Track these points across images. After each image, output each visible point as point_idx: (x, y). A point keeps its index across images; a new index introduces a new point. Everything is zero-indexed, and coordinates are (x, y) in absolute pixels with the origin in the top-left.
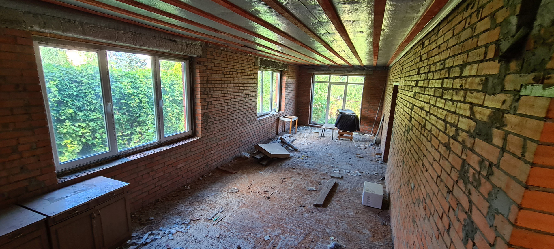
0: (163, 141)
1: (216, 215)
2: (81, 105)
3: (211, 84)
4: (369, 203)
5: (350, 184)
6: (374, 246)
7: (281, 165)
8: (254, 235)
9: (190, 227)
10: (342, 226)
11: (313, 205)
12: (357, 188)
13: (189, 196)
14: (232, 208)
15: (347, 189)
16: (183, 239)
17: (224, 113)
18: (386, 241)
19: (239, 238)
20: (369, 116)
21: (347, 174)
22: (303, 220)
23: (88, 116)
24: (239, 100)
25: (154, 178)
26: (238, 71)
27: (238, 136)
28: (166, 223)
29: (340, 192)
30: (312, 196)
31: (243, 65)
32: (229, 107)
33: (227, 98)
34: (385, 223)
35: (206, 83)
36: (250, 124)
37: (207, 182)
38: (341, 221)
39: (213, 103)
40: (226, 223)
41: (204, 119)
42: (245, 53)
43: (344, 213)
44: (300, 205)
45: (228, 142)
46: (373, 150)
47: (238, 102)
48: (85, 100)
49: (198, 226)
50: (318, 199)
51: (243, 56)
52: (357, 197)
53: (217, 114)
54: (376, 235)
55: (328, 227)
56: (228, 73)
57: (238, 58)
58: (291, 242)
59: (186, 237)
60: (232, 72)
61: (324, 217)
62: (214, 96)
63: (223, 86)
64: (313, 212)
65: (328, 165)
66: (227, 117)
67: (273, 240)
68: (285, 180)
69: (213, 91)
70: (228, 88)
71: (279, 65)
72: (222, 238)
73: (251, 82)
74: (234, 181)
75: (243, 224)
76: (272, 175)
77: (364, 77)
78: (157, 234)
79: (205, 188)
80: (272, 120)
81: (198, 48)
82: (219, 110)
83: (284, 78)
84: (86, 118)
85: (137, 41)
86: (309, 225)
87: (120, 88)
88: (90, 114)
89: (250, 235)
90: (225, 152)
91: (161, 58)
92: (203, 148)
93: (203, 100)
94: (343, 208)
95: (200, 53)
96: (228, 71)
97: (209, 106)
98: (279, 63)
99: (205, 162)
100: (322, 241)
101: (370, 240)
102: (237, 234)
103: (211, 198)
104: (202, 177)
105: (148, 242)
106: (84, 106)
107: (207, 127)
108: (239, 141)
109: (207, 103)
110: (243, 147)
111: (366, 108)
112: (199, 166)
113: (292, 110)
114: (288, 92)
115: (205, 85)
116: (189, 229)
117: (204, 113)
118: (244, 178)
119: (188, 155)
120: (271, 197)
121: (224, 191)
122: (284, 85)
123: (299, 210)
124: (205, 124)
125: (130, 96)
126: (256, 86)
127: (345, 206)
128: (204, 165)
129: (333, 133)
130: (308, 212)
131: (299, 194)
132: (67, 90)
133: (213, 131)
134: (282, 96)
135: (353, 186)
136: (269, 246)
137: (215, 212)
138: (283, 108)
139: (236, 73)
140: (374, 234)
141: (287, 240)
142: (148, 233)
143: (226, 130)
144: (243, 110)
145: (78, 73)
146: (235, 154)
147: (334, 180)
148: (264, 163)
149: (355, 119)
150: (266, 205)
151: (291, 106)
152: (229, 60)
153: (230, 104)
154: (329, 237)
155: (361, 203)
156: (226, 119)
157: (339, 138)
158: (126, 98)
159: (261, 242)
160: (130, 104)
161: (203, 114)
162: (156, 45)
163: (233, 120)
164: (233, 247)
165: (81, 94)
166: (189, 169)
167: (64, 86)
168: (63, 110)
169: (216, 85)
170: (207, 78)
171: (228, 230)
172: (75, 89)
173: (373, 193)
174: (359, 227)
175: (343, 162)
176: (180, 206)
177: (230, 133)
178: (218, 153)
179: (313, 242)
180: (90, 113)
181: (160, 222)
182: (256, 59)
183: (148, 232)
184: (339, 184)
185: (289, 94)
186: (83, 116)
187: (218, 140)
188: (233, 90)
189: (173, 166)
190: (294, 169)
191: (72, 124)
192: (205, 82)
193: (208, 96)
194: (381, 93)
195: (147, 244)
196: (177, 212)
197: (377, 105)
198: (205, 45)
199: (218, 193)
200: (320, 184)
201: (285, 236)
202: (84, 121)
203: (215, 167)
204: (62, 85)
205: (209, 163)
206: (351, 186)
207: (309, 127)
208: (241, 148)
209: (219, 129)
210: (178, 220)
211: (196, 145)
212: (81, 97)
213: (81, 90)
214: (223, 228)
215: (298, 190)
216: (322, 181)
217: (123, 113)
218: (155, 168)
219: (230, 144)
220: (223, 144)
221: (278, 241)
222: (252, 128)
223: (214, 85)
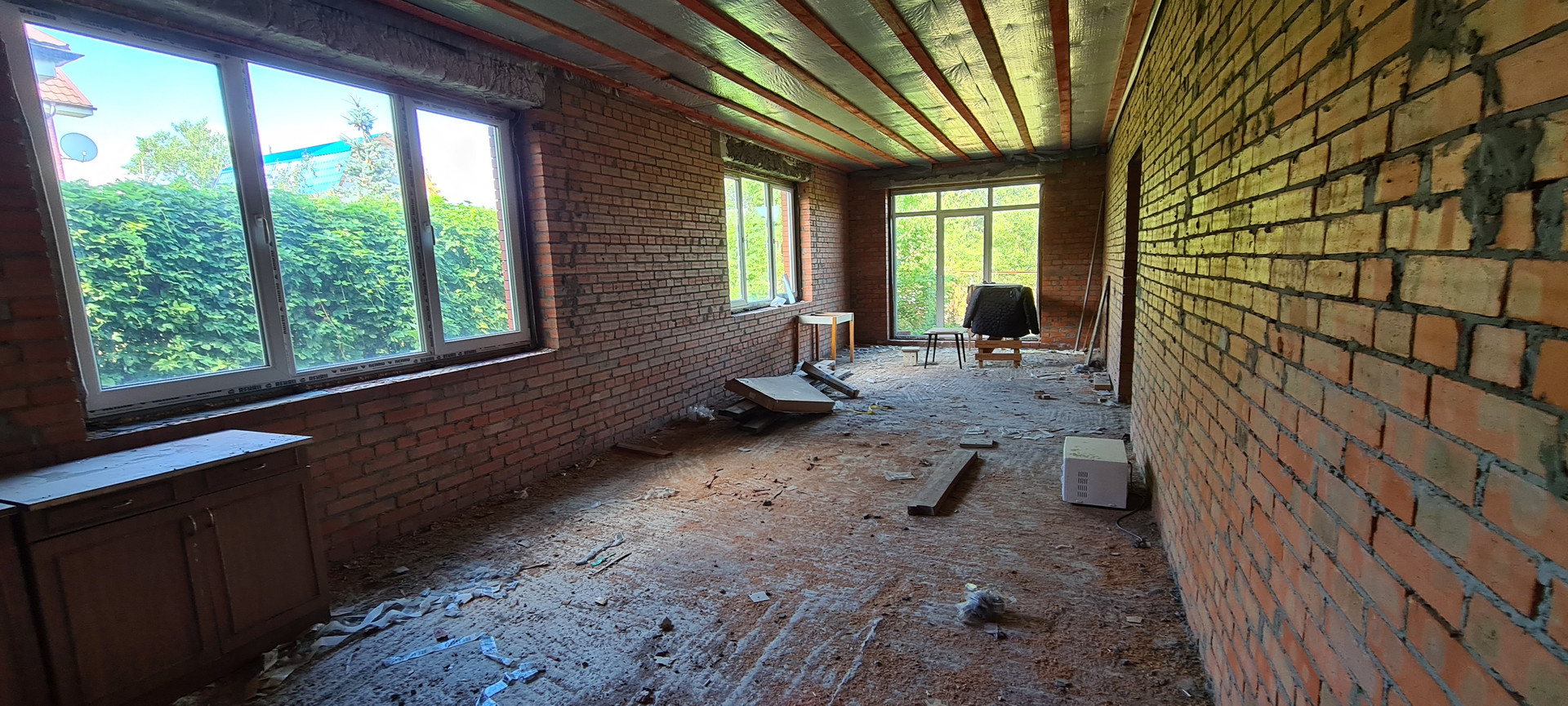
0: (439, 352)
1: (601, 551)
2: (218, 293)
3: (581, 191)
4: (1085, 495)
5: (1023, 459)
6: (1112, 601)
7: (807, 430)
8: (717, 592)
9: (518, 585)
10: (1002, 558)
11: (905, 512)
12: (1043, 466)
13: (523, 513)
14: (651, 534)
15: (1012, 471)
16: (493, 614)
17: (625, 284)
18: (1152, 584)
19: (669, 602)
20: (1064, 299)
21: (1010, 437)
22: (877, 550)
23: (240, 324)
24: (672, 249)
25: (412, 458)
26: (660, 163)
27: (675, 357)
28: (445, 578)
29: (989, 477)
30: (902, 492)
31: (675, 149)
32: (640, 268)
33: (634, 239)
34: (1144, 541)
35: (563, 187)
36: (708, 325)
37: (582, 480)
38: (999, 545)
39: (590, 248)
40: (631, 568)
41: (565, 293)
42: (679, 113)
43: (1007, 526)
44: (865, 514)
45: (646, 373)
46: (1088, 382)
47: (668, 255)
48: (232, 280)
49: (543, 581)
50: (921, 495)
51: (673, 123)
52: (1046, 488)
53: (603, 283)
54: (1116, 573)
55: (958, 561)
56: (630, 165)
57: (659, 127)
58: (838, 603)
59: (501, 608)
60: (644, 164)
61: (943, 538)
62: (592, 229)
63: (619, 203)
64: (906, 529)
65: (949, 422)
66: (636, 297)
67: (778, 603)
68: (820, 462)
69: (588, 213)
70: (633, 212)
71: (785, 163)
72: (614, 605)
73: (704, 203)
74: (664, 474)
75: (685, 569)
76: (780, 455)
77: (1037, 187)
78: (410, 607)
79: (573, 493)
80: (778, 323)
81: (532, 81)
82: (608, 273)
83: (806, 205)
84: (234, 330)
85: (337, 33)
86: (896, 559)
87: (332, 245)
88: (244, 318)
89: (704, 594)
90: (637, 403)
91: (421, 104)
92: (567, 380)
93: (558, 238)
94: (1003, 514)
95: (541, 97)
96: (630, 161)
97: (577, 257)
98: (784, 159)
99: (577, 424)
100: (938, 597)
101: (1099, 586)
102: (664, 593)
103: (589, 515)
104: (567, 470)
105: (381, 626)
106: (228, 296)
107: (576, 321)
108: (680, 375)
109: (570, 246)
110: (692, 392)
111: (1052, 274)
112: (559, 436)
113: (835, 299)
114: (820, 245)
115: (560, 192)
116: (514, 590)
117: (564, 276)
118: (695, 464)
119: (518, 399)
120: (777, 501)
121: (632, 497)
122: (806, 223)
123: (863, 526)
124: (570, 309)
125: (361, 266)
126: (720, 215)
127: (1008, 511)
128: (574, 436)
129: (962, 355)
130: (891, 528)
131: (863, 491)
132: (174, 248)
133: (594, 334)
134: (803, 257)
135: (1030, 463)
136: (764, 618)
137: (600, 546)
138: (808, 292)
139: (655, 168)
140: (1108, 569)
141: (823, 599)
142: (382, 604)
143: (634, 335)
144: (685, 282)
145: (208, 204)
146: (668, 413)
147: (972, 452)
148: (756, 427)
149: (1021, 299)
150: (759, 521)
151: (832, 287)
152: (630, 127)
153: (643, 259)
154: (963, 584)
155: (1060, 499)
156: (635, 302)
157: (981, 361)
158: (351, 274)
159: (738, 610)
160: (362, 290)
161: (561, 280)
162: (401, 54)
163: (654, 306)
164: (649, 626)
165: (218, 263)
166: (524, 442)
167: (167, 238)
168: (165, 306)
169: (596, 198)
170: (567, 174)
171: (634, 586)
172: (200, 247)
173: (1096, 459)
174: (1060, 555)
175: (994, 412)
176: (494, 537)
177: (649, 346)
178: (616, 401)
179: (909, 599)
180: (246, 315)
181: (425, 578)
182: (715, 137)
183: (383, 601)
184: (988, 460)
185: (823, 250)
186: (226, 325)
187: (613, 364)
188: (650, 218)
189: (472, 428)
190: (847, 435)
191: (190, 346)
192: (561, 184)
193: (573, 227)
194: (1095, 226)
195: (375, 631)
196: (483, 553)
197: (1085, 261)
198: (554, 76)
199: (611, 502)
200: (924, 464)
201: (818, 590)
202: (226, 338)
203: (609, 444)
204: (162, 235)
205: (589, 430)
206: (1026, 462)
207: (890, 347)
208: (686, 395)
209: (615, 331)
210: (481, 569)
211: (542, 369)
212: (218, 270)
213: (219, 250)
214: (619, 581)
215: (860, 482)
216: (934, 457)
217: (343, 317)
218: (415, 426)
219: (653, 380)
220: (630, 378)
221: (796, 603)
222: (715, 339)
223: (589, 195)
